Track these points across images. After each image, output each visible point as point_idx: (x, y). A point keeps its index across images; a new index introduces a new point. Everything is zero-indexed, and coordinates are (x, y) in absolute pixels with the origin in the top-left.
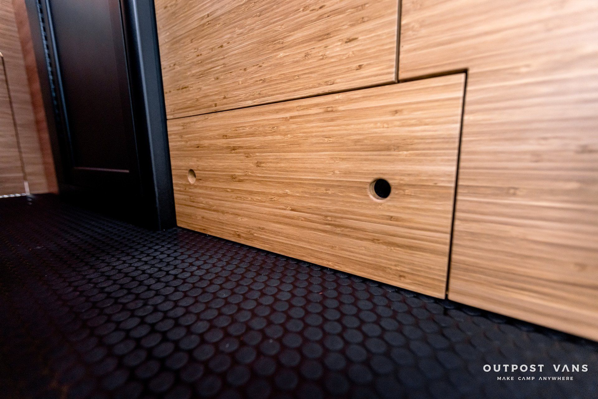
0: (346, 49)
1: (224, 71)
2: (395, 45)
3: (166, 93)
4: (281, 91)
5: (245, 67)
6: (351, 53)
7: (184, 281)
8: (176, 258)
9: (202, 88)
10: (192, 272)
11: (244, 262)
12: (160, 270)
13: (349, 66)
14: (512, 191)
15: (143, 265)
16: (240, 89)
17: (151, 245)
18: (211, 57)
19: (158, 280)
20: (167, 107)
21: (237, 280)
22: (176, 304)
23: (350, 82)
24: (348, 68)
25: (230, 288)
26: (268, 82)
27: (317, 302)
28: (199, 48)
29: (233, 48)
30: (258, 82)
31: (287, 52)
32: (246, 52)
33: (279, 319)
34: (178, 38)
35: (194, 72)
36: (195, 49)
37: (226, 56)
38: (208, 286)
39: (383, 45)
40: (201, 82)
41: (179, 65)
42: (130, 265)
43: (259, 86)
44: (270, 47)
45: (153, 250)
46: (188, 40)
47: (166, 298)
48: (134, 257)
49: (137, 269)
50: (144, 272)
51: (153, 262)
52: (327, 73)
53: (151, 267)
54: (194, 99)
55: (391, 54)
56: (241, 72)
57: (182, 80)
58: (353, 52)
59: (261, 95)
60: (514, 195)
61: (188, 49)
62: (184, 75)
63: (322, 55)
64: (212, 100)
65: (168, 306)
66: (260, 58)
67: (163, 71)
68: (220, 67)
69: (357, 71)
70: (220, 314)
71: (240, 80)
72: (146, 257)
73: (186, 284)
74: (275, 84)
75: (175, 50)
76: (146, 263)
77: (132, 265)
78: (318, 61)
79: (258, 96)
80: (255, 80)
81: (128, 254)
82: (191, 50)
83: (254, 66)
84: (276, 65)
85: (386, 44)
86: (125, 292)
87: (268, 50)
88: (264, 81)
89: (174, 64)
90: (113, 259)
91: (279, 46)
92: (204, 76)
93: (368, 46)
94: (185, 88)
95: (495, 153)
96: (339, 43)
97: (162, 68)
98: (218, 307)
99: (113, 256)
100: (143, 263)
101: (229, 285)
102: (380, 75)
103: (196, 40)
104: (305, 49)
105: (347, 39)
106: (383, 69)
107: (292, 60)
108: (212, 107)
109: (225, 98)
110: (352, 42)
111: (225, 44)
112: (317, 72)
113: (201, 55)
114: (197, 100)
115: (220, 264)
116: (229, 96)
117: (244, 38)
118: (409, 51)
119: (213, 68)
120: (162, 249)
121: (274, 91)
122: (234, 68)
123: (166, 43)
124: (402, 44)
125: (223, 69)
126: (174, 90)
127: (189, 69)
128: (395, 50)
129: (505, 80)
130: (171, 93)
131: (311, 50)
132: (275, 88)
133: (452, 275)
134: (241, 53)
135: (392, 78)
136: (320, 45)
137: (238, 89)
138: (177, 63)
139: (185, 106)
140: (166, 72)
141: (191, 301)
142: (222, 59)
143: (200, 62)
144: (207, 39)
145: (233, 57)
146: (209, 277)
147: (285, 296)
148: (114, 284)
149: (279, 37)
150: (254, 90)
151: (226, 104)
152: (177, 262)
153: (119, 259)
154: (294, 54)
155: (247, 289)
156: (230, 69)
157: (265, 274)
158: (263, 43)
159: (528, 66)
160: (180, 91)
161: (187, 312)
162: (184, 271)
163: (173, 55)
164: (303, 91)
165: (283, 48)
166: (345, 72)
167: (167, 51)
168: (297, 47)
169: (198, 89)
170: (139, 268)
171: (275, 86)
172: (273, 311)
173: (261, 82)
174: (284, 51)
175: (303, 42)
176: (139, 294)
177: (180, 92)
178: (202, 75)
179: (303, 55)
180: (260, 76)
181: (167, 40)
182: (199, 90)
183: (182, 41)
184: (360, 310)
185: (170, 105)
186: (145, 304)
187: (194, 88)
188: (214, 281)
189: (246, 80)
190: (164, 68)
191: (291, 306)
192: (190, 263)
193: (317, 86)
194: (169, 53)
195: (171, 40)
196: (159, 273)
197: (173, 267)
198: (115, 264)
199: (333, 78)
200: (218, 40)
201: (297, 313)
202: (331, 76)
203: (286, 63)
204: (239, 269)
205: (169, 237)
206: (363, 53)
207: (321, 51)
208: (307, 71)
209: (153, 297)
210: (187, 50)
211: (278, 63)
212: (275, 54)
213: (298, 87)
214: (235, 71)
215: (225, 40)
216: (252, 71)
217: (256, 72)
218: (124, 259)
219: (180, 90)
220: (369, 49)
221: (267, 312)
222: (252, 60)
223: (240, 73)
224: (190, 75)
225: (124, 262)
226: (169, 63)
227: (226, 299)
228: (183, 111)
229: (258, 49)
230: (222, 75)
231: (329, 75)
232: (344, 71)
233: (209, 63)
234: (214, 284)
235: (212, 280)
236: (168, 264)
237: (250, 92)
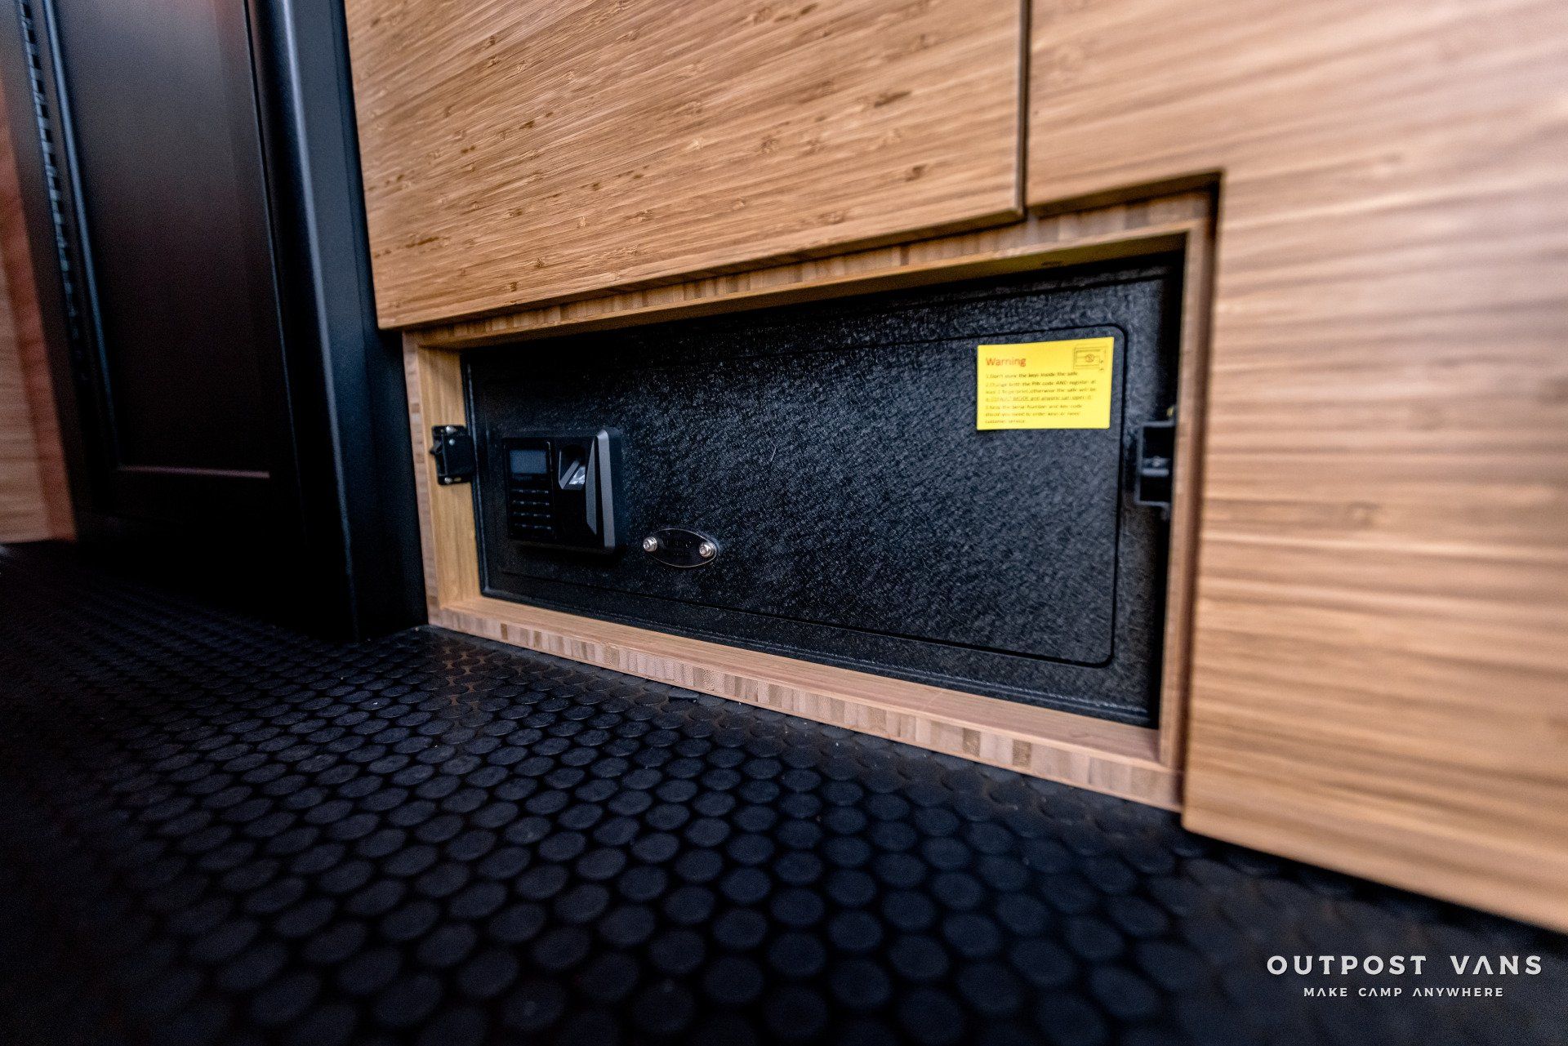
0: (877, 124)
1: (538, 193)
2: (1015, 109)
3: (378, 256)
4: (696, 245)
5: (595, 181)
6: (891, 134)
7: (413, 794)
8: (393, 723)
9: (476, 241)
10: (437, 766)
11: (594, 728)
12: (342, 759)
13: (886, 171)
14: (1359, 514)
15: (290, 747)
16: (581, 240)
17: (321, 686)
18: (501, 155)
19: (333, 793)
20: (378, 296)
21: (570, 785)
22: (378, 871)
23: (889, 216)
24: (883, 177)
25: (548, 811)
26: (659, 221)
27: (806, 850)
28: (468, 132)
29: (564, 126)
30: (633, 221)
31: (714, 136)
32: (599, 138)
33: (692, 907)
34: (409, 106)
35: (452, 196)
36: (457, 133)
37: (542, 150)
38: (484, 806)
39: (982, 110)
40: (475, 222)
41: (413, 178)
42: (254, 748)
43: (636, 232)
44: (663, 122)
45: (328, 700)
46: (438, 109)
47: (351, 852)
48: (268, 723)
49: (272, 758)
50: (292, 768)
51: (324, 737)
52: (825, 192)
53: (317, 753)
54: (455, 271)
55: (1004, 133)
56: (584, 192)
57: (423, 220)
58: (896, 130)
59: (640, 258)
60: (1366, 524)
61: (439, 133)
62: (427, 205)
63: (809, 143)
64: (505, 273)
65: (351, 876)
66: (638, 155)
67: (368, 195)
68: (525, 181)
69: (910, 183)
70: (514, 898)
71: (583, 215)
72: (304, 721)
73: (416, 804)
74: (679, 225)
75: (402, 137)
76: (302, 739)
77: (260, 747)
78: (798, 158)
79: (632, 259)
80: (622, 214)
81: (252, 715)
82: (444, 136)
83: (620, 176)
84: (683, 173)
85: (992, 107)
86: (225, 833)
87: (658, 133)
88: (648, 217)
89: (398, 175)
90: (205, 731)
91: (690, 119)
92: (480, 206)
93: (939, 115)
94: (430, 240)
95: (1309, 406)
96: (858, 108)
97: (366, 187)
98: (506, 874)
99: (205, 721)
100: (292, 741)
101: (547, 803)
102: (974, 193)
103: (459, 109)
104: (761, 125)
105: (881, 96)
106: (982, 177)
107: (727, 157)
108: (506, 291)
109: (539, 266)
110: (896, 103)
111: (538, 119)
112: (798, 188)
113: (473, 148)
114: (463, 273)
115: (524, 738)
116: (552, 259)
117: (594, 100)
118: (1053, 125)
119: (509, 183)
120: (356, 697)
121: (677, 244)
122: (562, 184)
123: (377, 118)
124: (1033, 107)
125: (533, 188)
126: (398, 248)
127: (441, 188)
128: (1015, 123)
129: (1329, 199)
130: (390, 255)
131: (780, 128)
132: (677, 235)
133: (1193, 758)
134: (585, 141)
135: (1008, 200)
136: (804, 115)
137: (575, 241)
138: (407, 173)
139: (430, 290)
140: (379, 198)
141: (427, 857)
142: (531, 158)
143: (470, 168)
144: (492, 105)
145: (561, 152)
146: (485, 779)
147: (711, 832)
148: (195, 808)
149: (689, 94)
150: (621, 242)
151: (544, 283)
152: (397, 734)
153: (221, 731)
154: (731, 142)
155: (598, 812)
156: (555, 186)
157: (653, 765)
158: (647, 112)
159: (1393, 159)
160: (415, 251)
161: (411, 894)
162: (414, 761)
163: (396, 152)
164: (758, 243)
165: (700, 123)
166: (873, 188)
167: (378, 141)
168: (739, 121)
169: (465, 242)
170: (281, 756)
171: (680, 231)
172: (676, 882)
173: (641, 219)
174: (703, 133)
175: (755, 108)
176: (267, 840)
177: (416, 254)
178: (477, 204)
179: (756, 142)
180: (637, 203)
181: (379, 112)
182: (468, 245)
183: (422, 112)
184: (933, 871)
185: (388, 289)
186: (283, 873)
187: (453, 240)
188: (502, 793)
189: (599, 215)
190: (371, 189)
191: (731, 865)
192: (433, 737)
193: (797, 228)
194: (385, 145)
195: (390, 112)
196: (339, 769)
197: (381, 750)
198: (205, 747)
199: (842, 204)
200: (521, 108)
201: (747, 887)
202: (837, 198)
203: (708, 167)
204: (577, 752)
205: (382, 661)
206: (924, 133)
207: (807, 131)
208: (768, 188)
209: (309, 849)
210: (434, 135)
211: (688, 167)
212: (678, 141)
213: (743, 231)
214: (567, 193)
215: (541, 106)
216: (615, 191)
217: (625, 194)
218: (237, 729)
219: (416, 247)
220: (941, 121)
221: (656, 885)
222: (616, 160)
223: (581, 197)
224: (443, 204)
225: (238, 738)
226: (385, 173)
227: (533, 847)
228: (423, 304)
229: (630, 129)
230: (531, 204)
231: (831, 196)
232: (873, 183)
233: (495, 171)
234: (500, 800)
235: (495, 787)
236: (369, 741)
237: (611, 247)
